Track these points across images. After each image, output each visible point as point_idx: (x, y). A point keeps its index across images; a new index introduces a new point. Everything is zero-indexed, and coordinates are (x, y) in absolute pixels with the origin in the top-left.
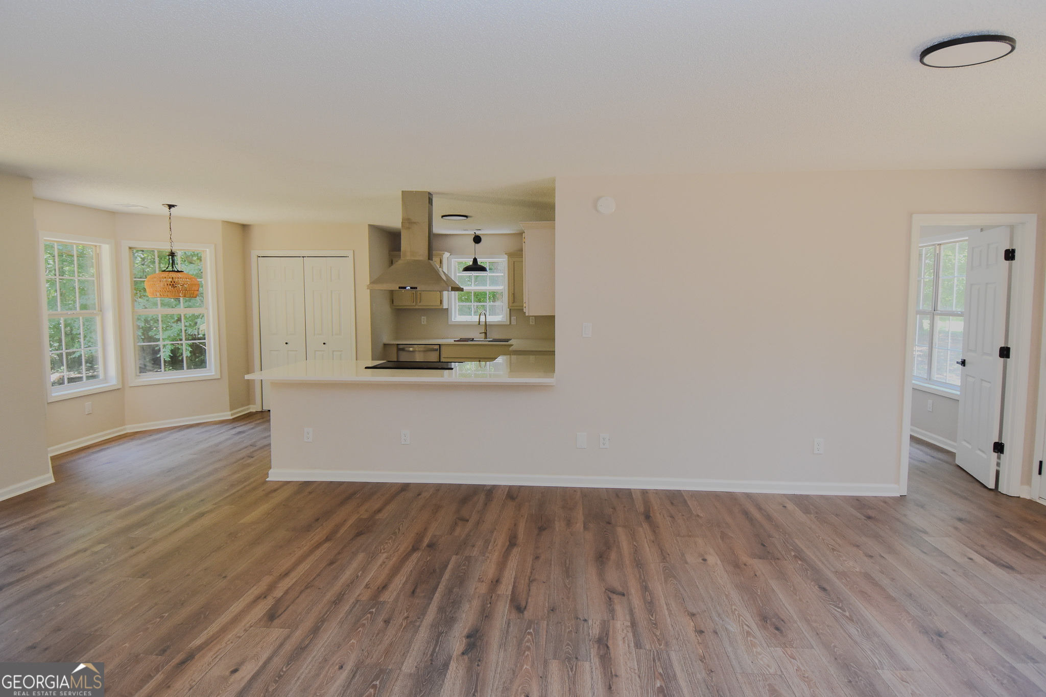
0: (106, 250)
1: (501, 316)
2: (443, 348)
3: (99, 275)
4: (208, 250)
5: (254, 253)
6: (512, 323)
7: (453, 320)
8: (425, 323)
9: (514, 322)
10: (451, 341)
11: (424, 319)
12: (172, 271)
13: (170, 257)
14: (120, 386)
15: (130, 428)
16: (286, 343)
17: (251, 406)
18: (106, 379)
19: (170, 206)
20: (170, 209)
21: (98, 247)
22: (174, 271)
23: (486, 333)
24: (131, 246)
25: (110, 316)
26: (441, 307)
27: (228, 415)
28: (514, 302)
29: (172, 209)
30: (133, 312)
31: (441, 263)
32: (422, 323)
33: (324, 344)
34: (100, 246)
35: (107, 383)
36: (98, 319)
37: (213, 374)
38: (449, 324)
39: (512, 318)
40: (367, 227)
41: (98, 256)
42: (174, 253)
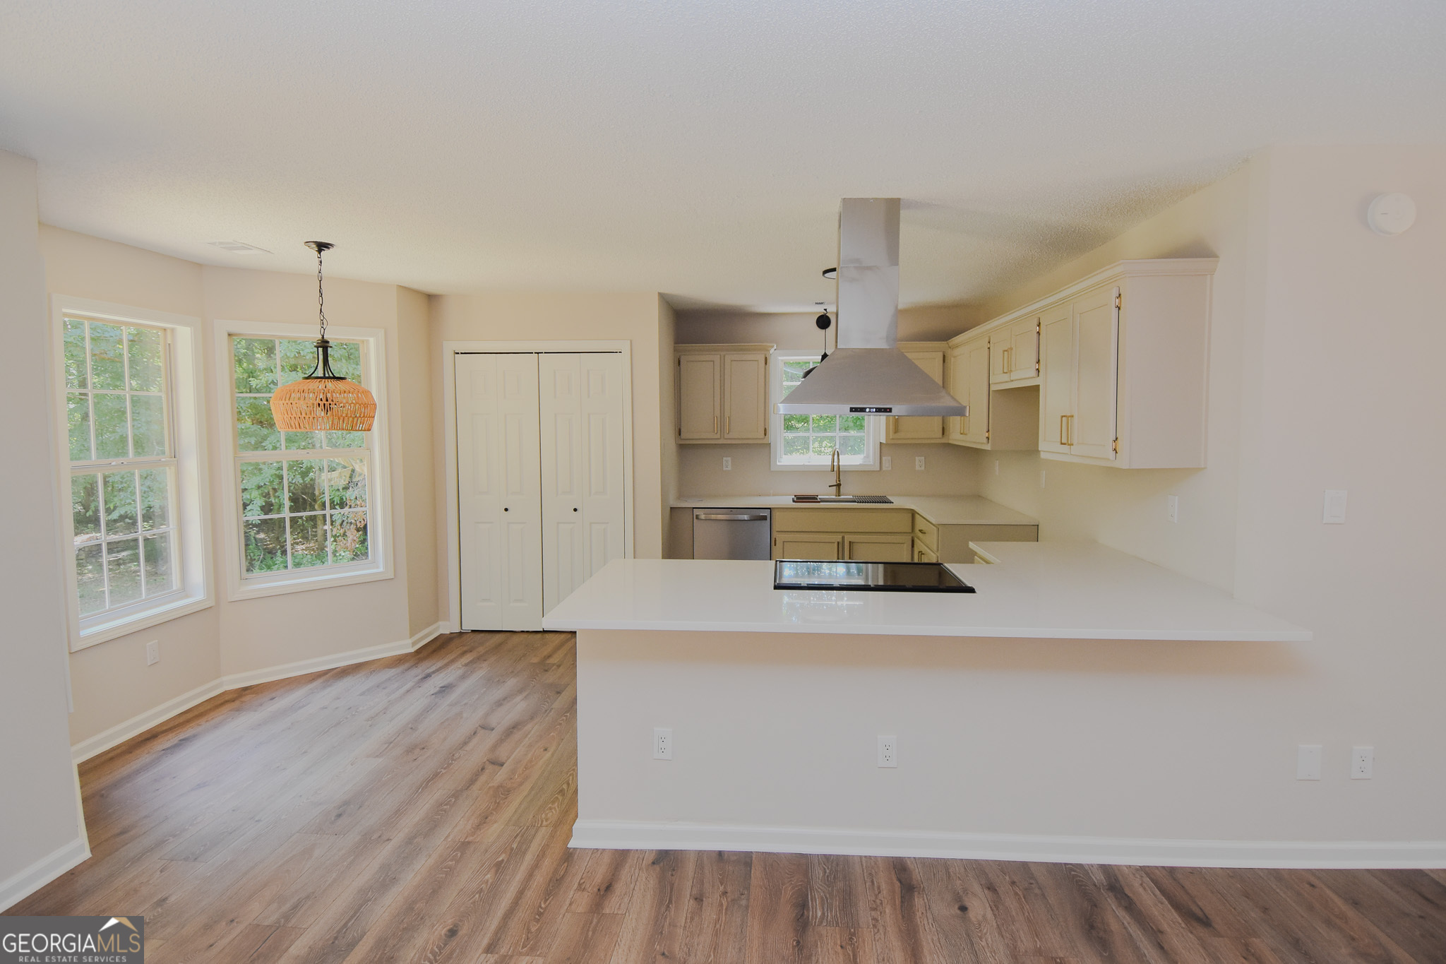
0: (184, 337)
1: (862, 456)
2: (776, 515)
3: (171, 388)
4: (372, 340)
5: (449, 347)
6: (884, 469)
7: (778, 464)
8: (730, 468)
9: (887, 465)
10: (787, 501)
11: (727, 463)
12: (324, 377)
13: (320, 349)
14: (211, 603)
15: (232, 683)
16: (506, 510)
17: (440, 623)
18: (184, 591)
19: (321, 247)
20: (320, 251)
21: (169, 332)
22: (329, 378)
23: (839, 485)
24: (232, 330)
25: (192, 467)
26: (764, 442)
27: (407, 646)
28: (896, 431)
29: (325, 253)
30: (235, 457)
31: (766, 364)
32: (725, 469)
33: (575, 510)
34: (173, 330)
35: (187, 596)
36: (170, 474)
37: (381, 569)
38: (772, 470)
39: (884, 458)
40: (656, 298)
41: (170, 349)
42: (328, 342)
